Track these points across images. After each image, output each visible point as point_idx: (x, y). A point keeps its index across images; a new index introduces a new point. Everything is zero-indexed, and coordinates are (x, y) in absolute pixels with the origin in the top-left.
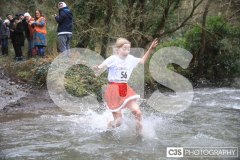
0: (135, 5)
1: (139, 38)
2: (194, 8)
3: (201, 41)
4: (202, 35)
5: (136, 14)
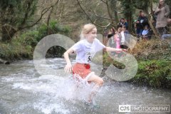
0: (7, 9)
1: (10, 29)
2: (42, 15)
4: (47, 30)
5: (8, 14)
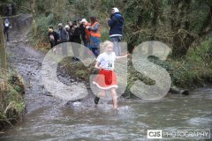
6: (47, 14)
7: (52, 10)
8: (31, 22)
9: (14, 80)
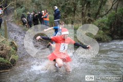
3: (115, 19)
6: (21, 7)
7: (24, 6)
8: (13, 11)
9: (12, 44)
